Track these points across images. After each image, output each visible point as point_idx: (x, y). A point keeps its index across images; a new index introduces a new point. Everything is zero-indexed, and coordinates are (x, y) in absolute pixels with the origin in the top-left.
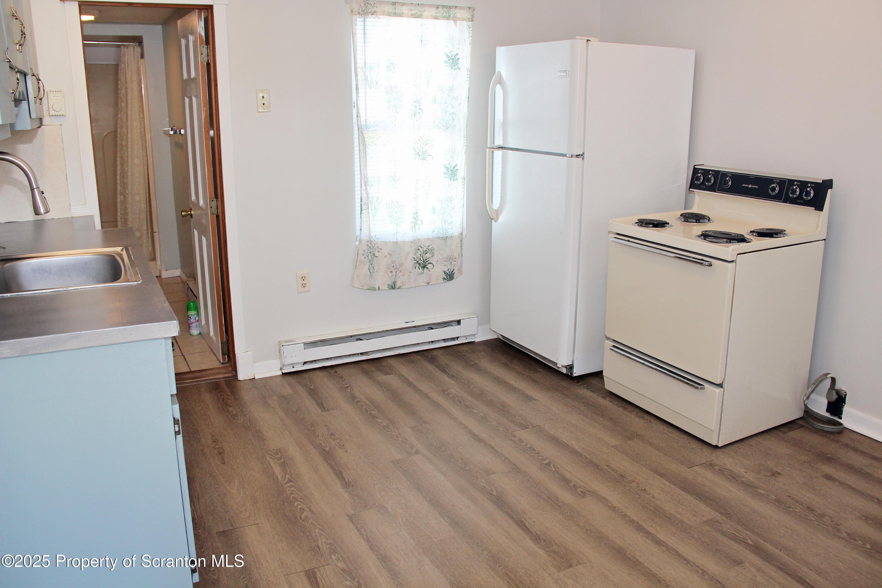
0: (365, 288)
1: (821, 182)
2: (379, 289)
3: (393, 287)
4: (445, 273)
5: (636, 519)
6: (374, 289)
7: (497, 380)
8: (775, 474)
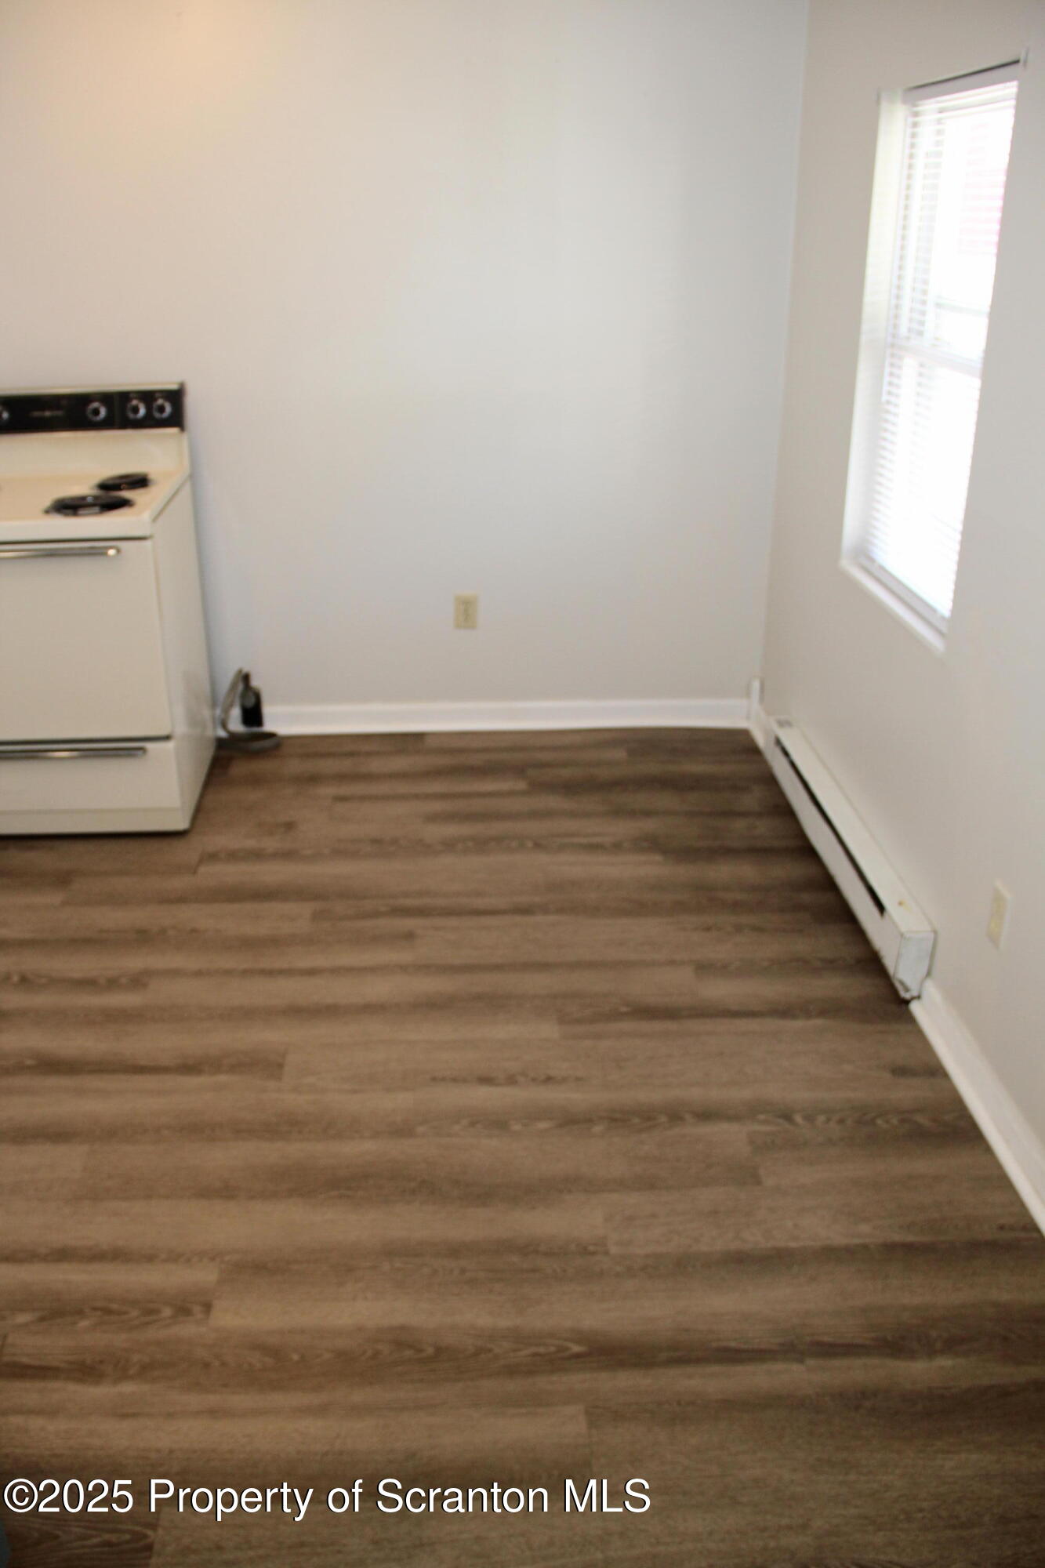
1: (177, 387)
5: (246, 967)
8: (289, 826)
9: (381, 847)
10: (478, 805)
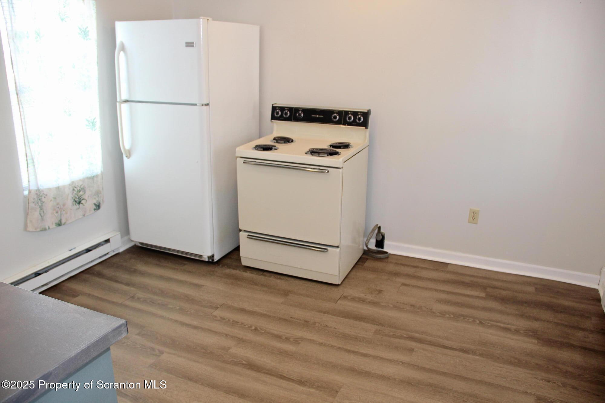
0: (38, 230)
1: (367, 111)
2: (49, 228)
3: (59, 224)
4: (95, 205)
5: (340, 346)
6: (45, 229)
7: (161, 278)
8: (380, 291)
9: (414, 309)
10: (461, 299)
